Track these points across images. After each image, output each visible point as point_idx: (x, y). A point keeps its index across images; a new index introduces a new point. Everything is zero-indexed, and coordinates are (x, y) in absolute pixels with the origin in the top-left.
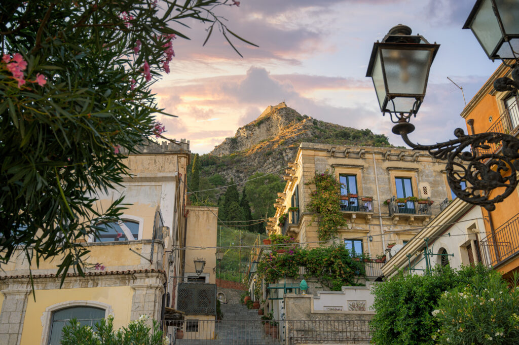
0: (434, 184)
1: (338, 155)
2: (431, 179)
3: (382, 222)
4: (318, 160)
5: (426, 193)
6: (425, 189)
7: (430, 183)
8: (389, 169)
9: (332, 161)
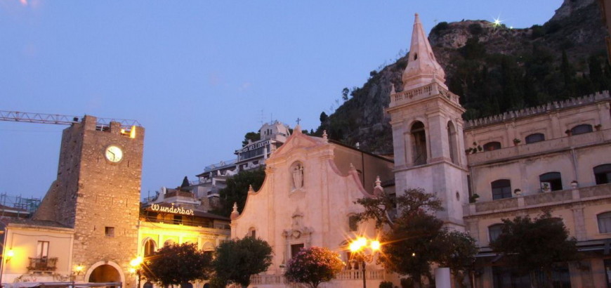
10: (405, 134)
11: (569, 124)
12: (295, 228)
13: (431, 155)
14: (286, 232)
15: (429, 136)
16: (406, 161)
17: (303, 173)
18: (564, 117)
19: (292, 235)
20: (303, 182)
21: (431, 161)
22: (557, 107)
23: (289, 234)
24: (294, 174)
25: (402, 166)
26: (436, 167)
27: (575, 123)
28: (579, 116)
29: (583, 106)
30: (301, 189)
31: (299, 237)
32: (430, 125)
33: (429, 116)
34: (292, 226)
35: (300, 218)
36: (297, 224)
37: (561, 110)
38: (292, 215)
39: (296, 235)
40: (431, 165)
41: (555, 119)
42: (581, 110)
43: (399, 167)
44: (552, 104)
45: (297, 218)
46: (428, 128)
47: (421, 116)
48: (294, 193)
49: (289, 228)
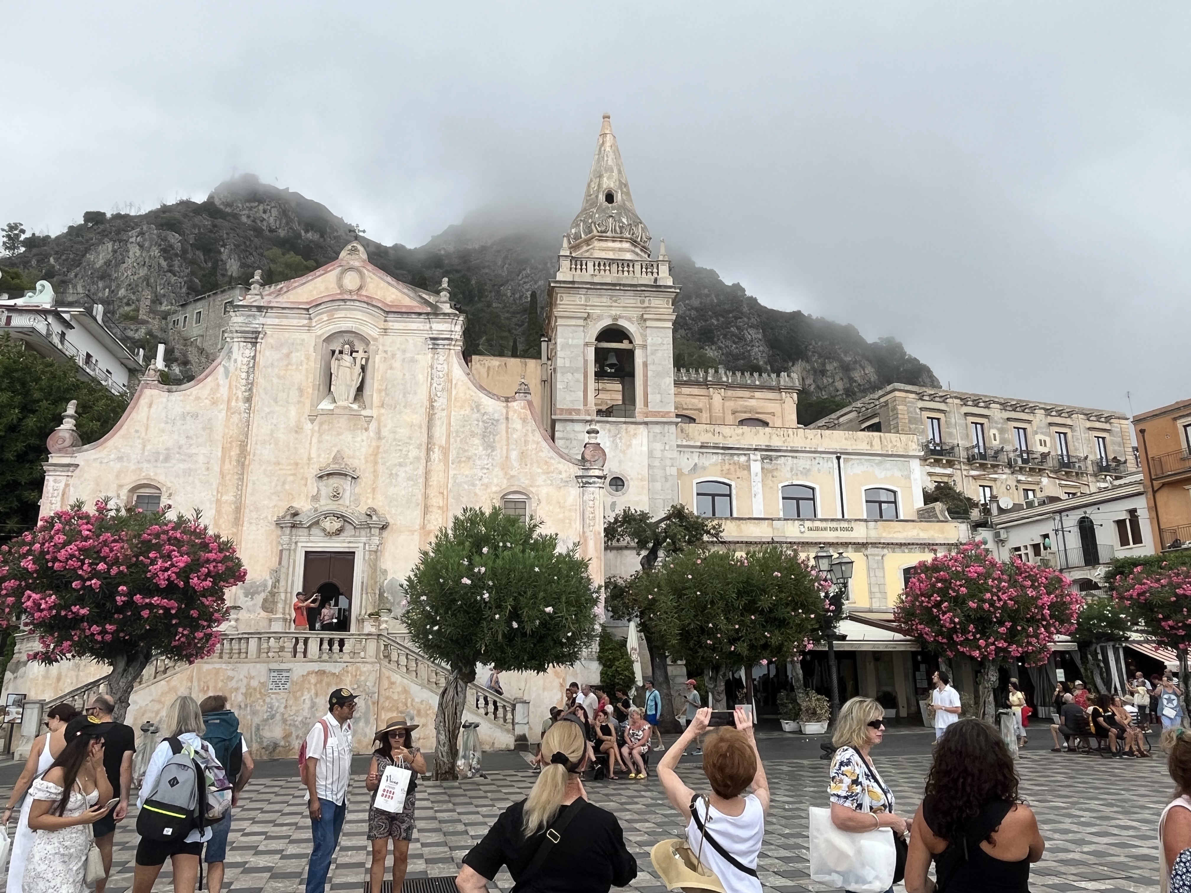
0: (1002, 431)
1: (925, 398)
2: (999, 426)
3: (963, 467)
4: (909, 402)
5: (995, 440)
6: (994, 435)
7: (998, 430)
8: (966, 414)
9: (921, 404)
10: (587, 344)
11: (737, 412)
12: (326, 505)
13: (646, 404)
14: (296, 514)
15: (645, 364)
16: (585, 404)
17: (363, 368)
18: (730, 398)
19: (317, 523)
20: (360, 389)
21: (647, 415)
22: (725, 379)
23: (304, 519)
24: (334, 364)
25: (578, 412)
26: (657, 429)
27: (745, 412)
28: (753, 403)
29: (761, 388)
30: (355, 406)
31: (339, 532)
32: (649, 341)
33: (648, 324)
34: (316, 498)
35: (346, 485)
36: (336, 496)
37: (728, 386)
38: (314, 471)
39: (331, 525)
40: (646, 423)
41: (717, 396)
42: (757, 394)
43: (570, 411)
44: (716, 372)
45: (334, 482)
46: (644, 347)
47: (629, 319)
48: (331, 413)
49: (304, 505)
